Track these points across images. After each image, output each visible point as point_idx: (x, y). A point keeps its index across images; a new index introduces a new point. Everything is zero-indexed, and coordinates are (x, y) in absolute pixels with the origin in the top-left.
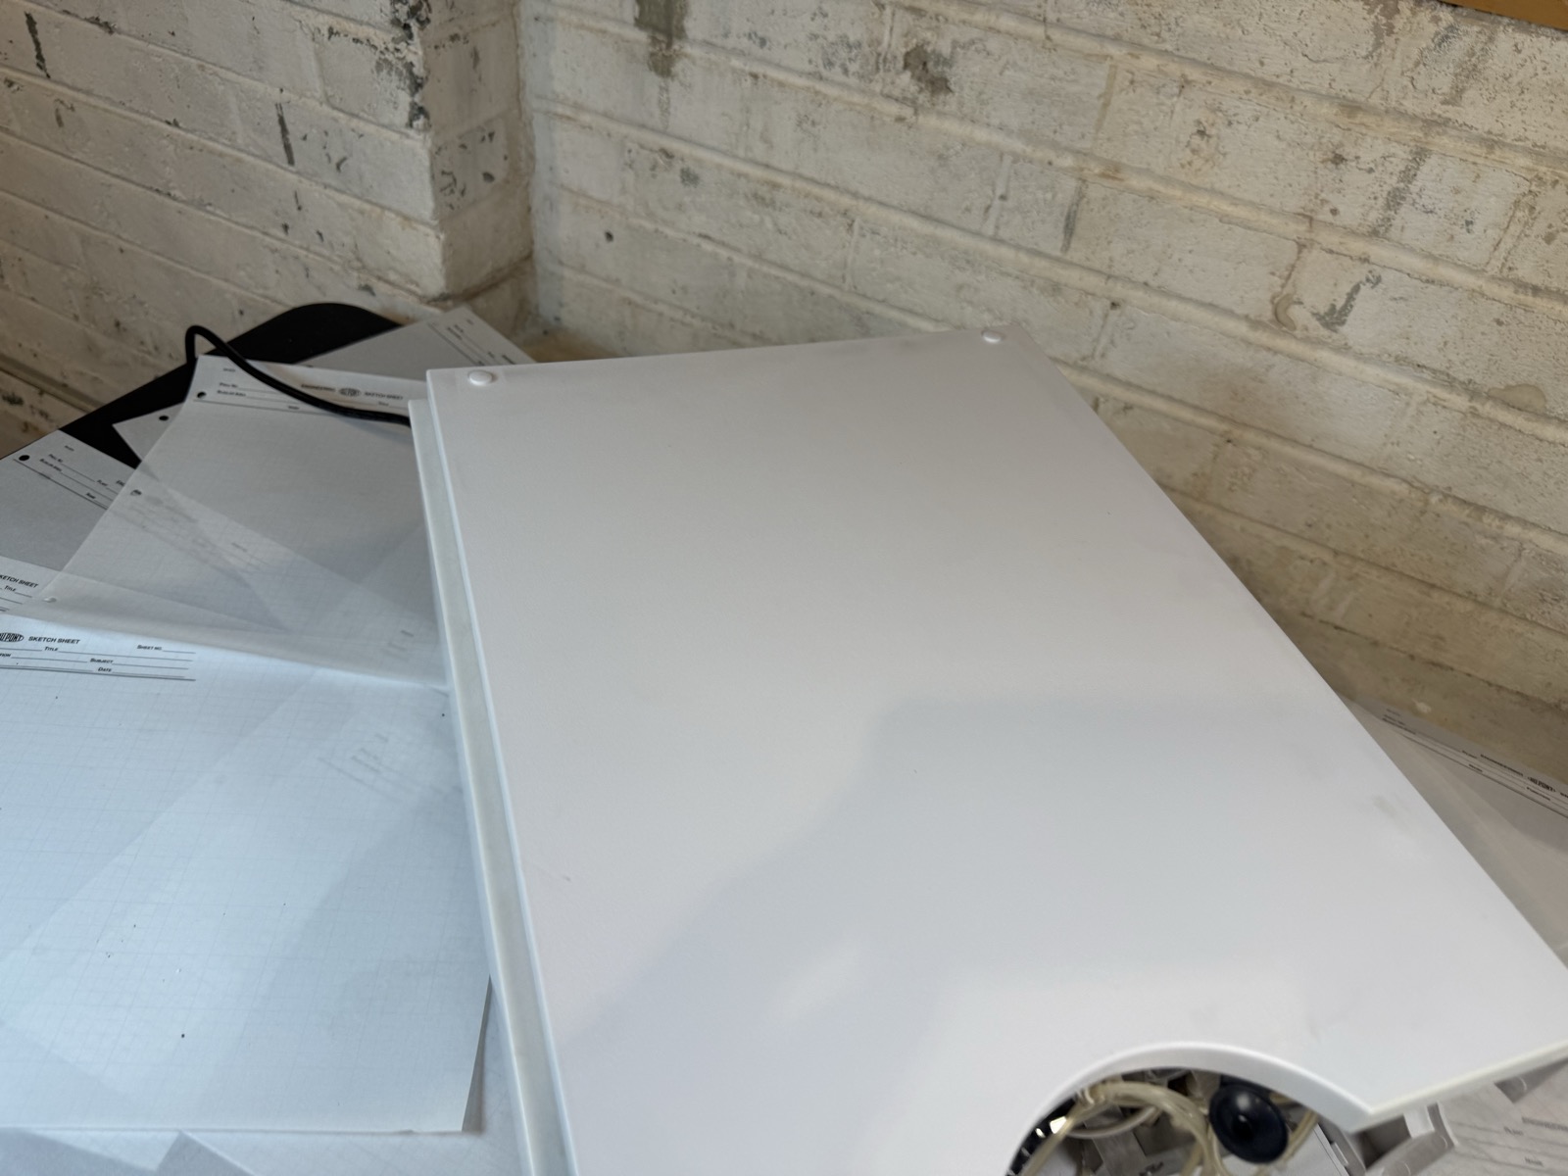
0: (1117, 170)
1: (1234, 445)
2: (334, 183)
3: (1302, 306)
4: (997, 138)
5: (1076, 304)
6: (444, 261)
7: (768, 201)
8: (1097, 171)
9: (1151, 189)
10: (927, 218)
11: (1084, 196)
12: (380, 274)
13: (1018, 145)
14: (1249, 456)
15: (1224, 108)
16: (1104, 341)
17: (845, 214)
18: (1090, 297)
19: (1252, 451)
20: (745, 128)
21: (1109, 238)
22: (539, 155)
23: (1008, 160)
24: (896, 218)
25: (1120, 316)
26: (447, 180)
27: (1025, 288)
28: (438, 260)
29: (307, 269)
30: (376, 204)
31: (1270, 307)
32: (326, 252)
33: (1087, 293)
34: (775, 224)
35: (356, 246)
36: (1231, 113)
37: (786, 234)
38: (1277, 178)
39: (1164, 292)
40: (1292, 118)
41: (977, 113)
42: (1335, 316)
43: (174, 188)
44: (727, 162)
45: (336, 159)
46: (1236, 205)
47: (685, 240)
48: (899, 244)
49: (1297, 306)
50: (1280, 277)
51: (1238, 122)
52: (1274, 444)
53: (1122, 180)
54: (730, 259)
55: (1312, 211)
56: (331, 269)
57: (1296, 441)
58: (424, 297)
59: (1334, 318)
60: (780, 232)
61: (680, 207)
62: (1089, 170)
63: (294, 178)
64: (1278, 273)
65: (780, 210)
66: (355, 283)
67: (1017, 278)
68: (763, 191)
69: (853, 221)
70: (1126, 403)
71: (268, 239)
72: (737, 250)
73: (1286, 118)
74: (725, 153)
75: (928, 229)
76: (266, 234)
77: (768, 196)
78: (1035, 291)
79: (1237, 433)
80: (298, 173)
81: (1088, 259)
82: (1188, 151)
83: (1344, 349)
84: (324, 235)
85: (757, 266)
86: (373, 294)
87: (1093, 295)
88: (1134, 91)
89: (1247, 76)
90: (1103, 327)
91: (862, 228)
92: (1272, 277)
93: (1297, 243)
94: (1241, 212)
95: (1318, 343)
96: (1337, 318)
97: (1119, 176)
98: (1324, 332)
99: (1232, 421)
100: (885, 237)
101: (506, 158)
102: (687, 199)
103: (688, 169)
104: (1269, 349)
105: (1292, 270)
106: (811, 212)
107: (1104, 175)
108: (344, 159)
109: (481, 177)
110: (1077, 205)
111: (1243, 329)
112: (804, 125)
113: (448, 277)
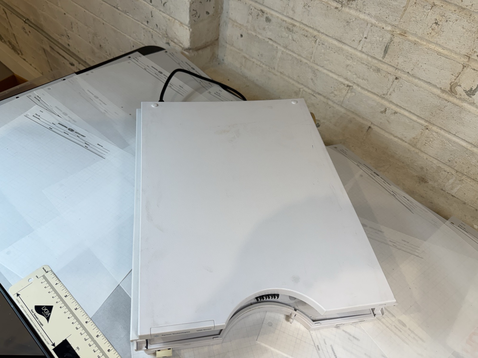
0: (405, 33)
1: (429, 130)
2: (162, 10)
3: (461, 87)
4: (367, 18)
5: (384, 76)
6: (190, 37)
7: (291, 30)
8: (398, 32)
9: (415, 41)
10: (340, 41)
11: (393, 40)
12: (172, 39)
13: (373, 21)
14: (433, 135)
15: (446, 15)
16: (391, 90)
17: (315, 37)
18: (389, 74)
19: (434, 134)
20: (287, 6)
21: (398, 56)
22: (224, 8)
23: (369, 25)
24: (330, 40)
25: (398, 82)
26: (195, 12)
27: (368, 69)
28: (189, 37)
29: (152, 36)
30: (173, 18)
31: (450, 86)
32: (158, 31)
33: (388, 73)
34: (292, 38)
35: (166, 30)
36: (448, 17)
37: (295, 41)
38: (460, 42)
39: (413, 76)
40: (469, 21)
41: (362, 8)
42: (472, 92)
43: (119, 7)
44: (280, 16)
45: (163, 3)
46: (444, 50)
47: (264, 40)
48: (330, 49)
49: (459, 87)
50: (455, 76)
51: (450, 21)
52: (442, 132)
53: (406, 36)
54: (277, 47)
55: (470, 55)
56: (159, 36)
57: (450, 132)
58: (184, 48)
59: (471, 93)
60: (294, 40)
61: (264, 29)
62: (396, 32)
63: (151, 7)
64: (454, 75)
65: (295, 33)
66: (165, 42)
67: (366, 65)
68: (290, 26)
69: (317, 40)
70: (395, 111)
71: (143, 25)
72: (280, 45)
73: (467, 21)
74: (280, 13)
75: (340, 45)
76: (142, 23)
77: (291, 28)
78: (371, 70)
79: (430, 126)
80: (152, 5)
81: (390, 62)
82: (431, 29)
83: (473, 104)
84: (158, 25)
85: (285, 50)
86: (170, 45)
87: (390, 74)
88: (416, 6)
89: (456, 5)
90: (392, 85)
91: (319, 42)
92: (452, 76)
93: (463, 65)
94: (445, 52)
95: (464, 100)
96: (472, 93)
97: (406, 35)
98: (467, 97)
99: (430, 123)
100: (326, 46)
101: (214, 7)
102: (267, 27)
103: (268, 17)
104: (447, 100)
105: (460, 74)
106: (304, 35)
107: (400, 34)
108: (166, 3)
109: (205, 13)
110: (390, 43)
111: (438, 92)
112: (306, 7)
113: (191, 43)
